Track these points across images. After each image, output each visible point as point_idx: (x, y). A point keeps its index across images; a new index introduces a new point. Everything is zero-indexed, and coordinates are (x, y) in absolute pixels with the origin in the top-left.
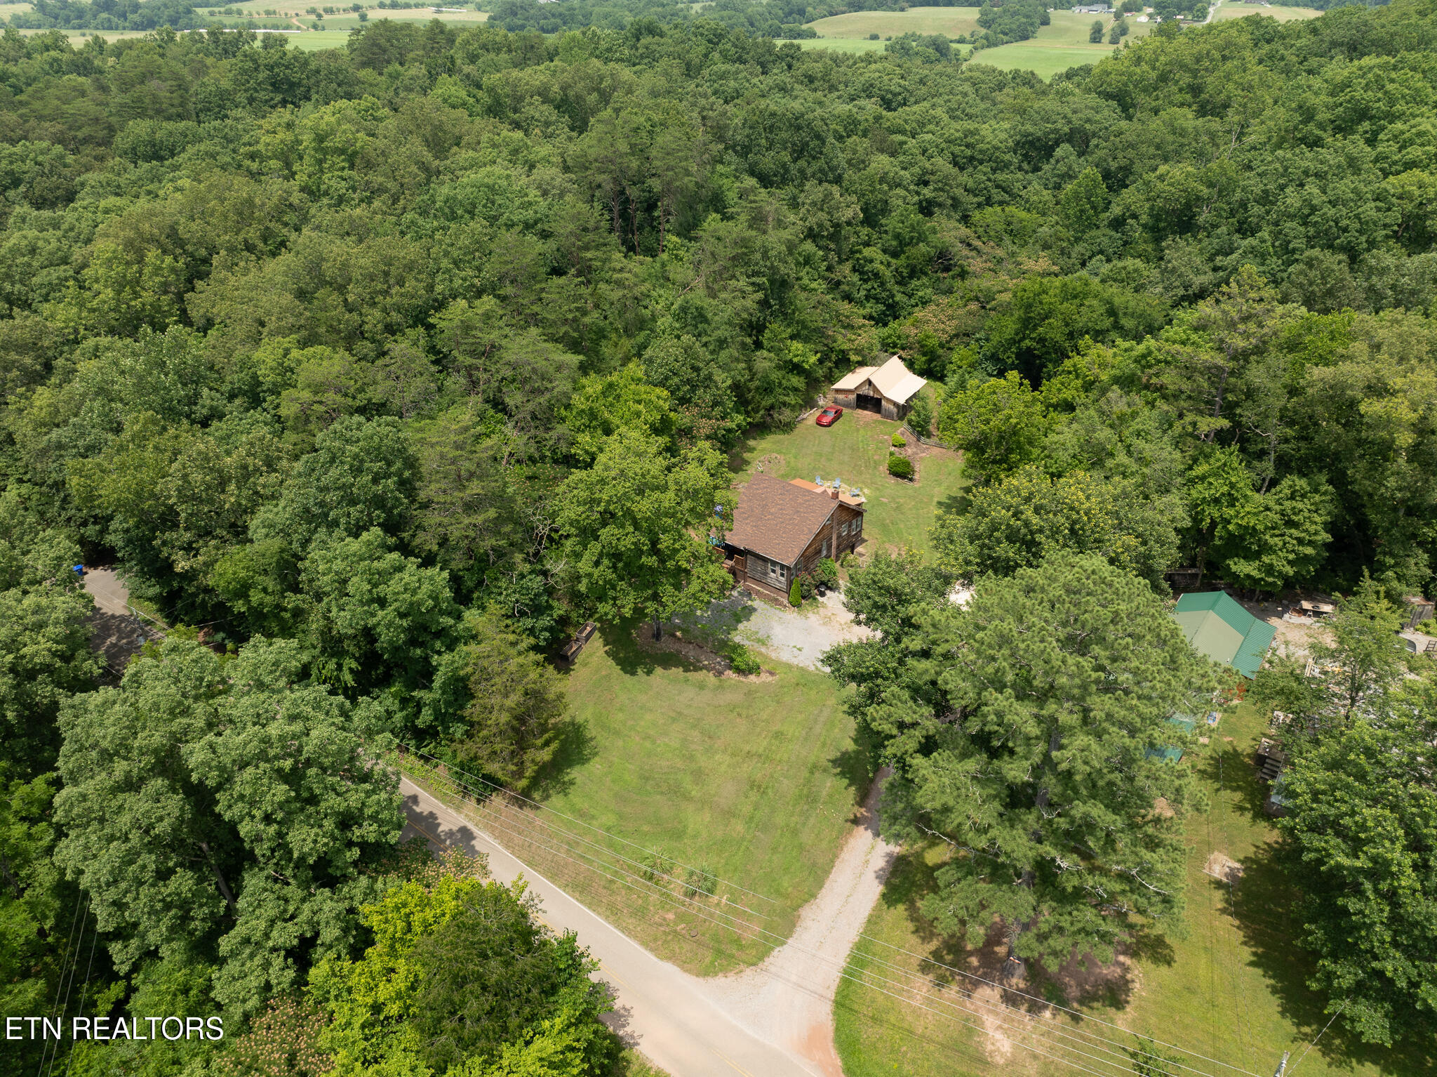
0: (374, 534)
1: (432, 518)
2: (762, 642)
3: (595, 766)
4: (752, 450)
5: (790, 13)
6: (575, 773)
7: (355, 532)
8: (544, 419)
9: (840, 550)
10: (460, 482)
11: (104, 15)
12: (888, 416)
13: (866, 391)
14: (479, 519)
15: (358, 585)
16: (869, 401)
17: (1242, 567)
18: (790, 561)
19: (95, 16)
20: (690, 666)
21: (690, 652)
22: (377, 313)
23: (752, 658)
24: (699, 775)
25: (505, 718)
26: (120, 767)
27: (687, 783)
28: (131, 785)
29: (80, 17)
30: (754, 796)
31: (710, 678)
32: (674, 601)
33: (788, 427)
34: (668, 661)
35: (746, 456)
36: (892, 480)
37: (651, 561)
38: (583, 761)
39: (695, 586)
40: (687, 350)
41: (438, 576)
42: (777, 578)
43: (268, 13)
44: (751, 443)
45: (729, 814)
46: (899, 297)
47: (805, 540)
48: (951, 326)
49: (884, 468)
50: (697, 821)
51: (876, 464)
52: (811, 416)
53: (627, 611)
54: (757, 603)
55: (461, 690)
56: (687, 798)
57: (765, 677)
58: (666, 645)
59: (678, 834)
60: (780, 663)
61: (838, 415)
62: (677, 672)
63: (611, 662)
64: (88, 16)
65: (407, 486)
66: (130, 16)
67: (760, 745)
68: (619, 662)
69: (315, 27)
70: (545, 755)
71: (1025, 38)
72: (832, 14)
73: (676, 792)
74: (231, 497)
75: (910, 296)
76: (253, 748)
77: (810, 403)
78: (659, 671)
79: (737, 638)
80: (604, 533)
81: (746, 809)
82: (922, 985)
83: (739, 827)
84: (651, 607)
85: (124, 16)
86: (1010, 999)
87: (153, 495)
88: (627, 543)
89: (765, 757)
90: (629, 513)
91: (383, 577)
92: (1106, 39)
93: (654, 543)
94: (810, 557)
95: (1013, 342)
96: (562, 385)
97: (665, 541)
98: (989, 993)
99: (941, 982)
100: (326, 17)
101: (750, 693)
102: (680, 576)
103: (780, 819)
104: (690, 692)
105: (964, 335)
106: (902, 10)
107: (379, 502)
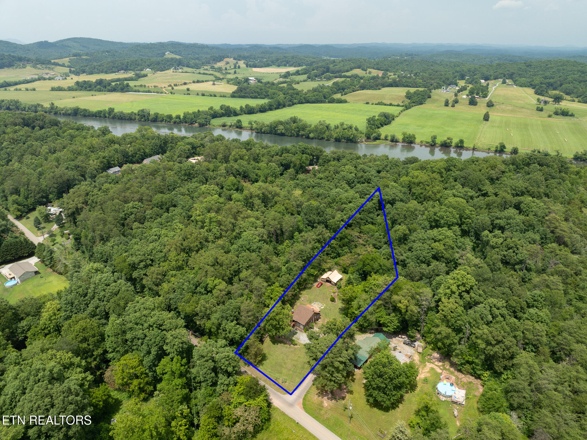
0: (235, 322)
1: (243, 318)
2: (298, 339)
3: (268, 361)
4: (301, 294)
5: (339, 90)
6: (264, 362)
7: (232, 321)
8: (260, 296)
9: (315, 321)
10: (248, 312)
11: (98, 87)
12: (332, 285)
13: (328, 279)
14: (250, 318)
15: (233, 331)
16: (328, 281)
17: (385, 329)
18: (304, 324)
19: (95, 87)
20: (285, 343)
21: (285, 340)
22: (229, 271)
23: (296, 343)
24: (285, 363)
25: (254, 352)
26: (206, 358)
27: (283, 365)
28: (207, 361)
29: (90, 87)
30: (294, 367)
31: (288, 346)
32: (282, 333)
33: (310, 288)
34: (281, 342)
35: (300, 296)
36: (330, 302)
37: (278, 326)
38: (265, 360)
39: (285, 331)
40: (288, 278)
41: (245, 329)
42: (302, 327)
43: (155, 86)
44: (302, 292)
45: (290, 370)
46: (340, 251)
47: (307, 320)
48: (349, 262)
49: (329, 299)
50: (284, 371)
51: (328, 297)
52: (316, 284)
53: (274, 334)
54: (298, 331)
55: (247, 348)
56: (283, 367)
57: (298, 346)
58: (281, 339)
59: (281, 373)
60: (301, 344)
61: (322, 284)
62: (282, 344)
63: (270, 342)
64: (93, 87)
65: (239, 313)
66: (108, 87)
67: (296, 358)
68: (272, 342)
69: (171, 93)
70: (260, 359)
71: (421, 104)
72: (354, 91)
73: (281, 366)
74: (208, 312)
75: (343, 251)
76: (224, 356)
77: (316, 281)
78: (279, 344)
79: (294, 338)
80: (271, 321)
81: (293, 369)
82: (316, 396)
83: (291, 372)
84: (278, 333)
85: (105, 87)
86: (328, 399)
87: (194, 311)
88: (274, 323)
89: (297, 361)
90: (275, 319)
91: (237, 329)
92: (450, 105)
93: (279, 323)
94: (308, 323)
95: (361, 268)
96: (263, 290)
97: (281, 323)
98: (326, 398)
99: (319, 396)
100: (175, 88)
101: (295, 349)
102: (283, 329)
103: (298, 371)
104: (285, 348)
105: (352, 264)
106: (379, 89)
107: (235, 316)
